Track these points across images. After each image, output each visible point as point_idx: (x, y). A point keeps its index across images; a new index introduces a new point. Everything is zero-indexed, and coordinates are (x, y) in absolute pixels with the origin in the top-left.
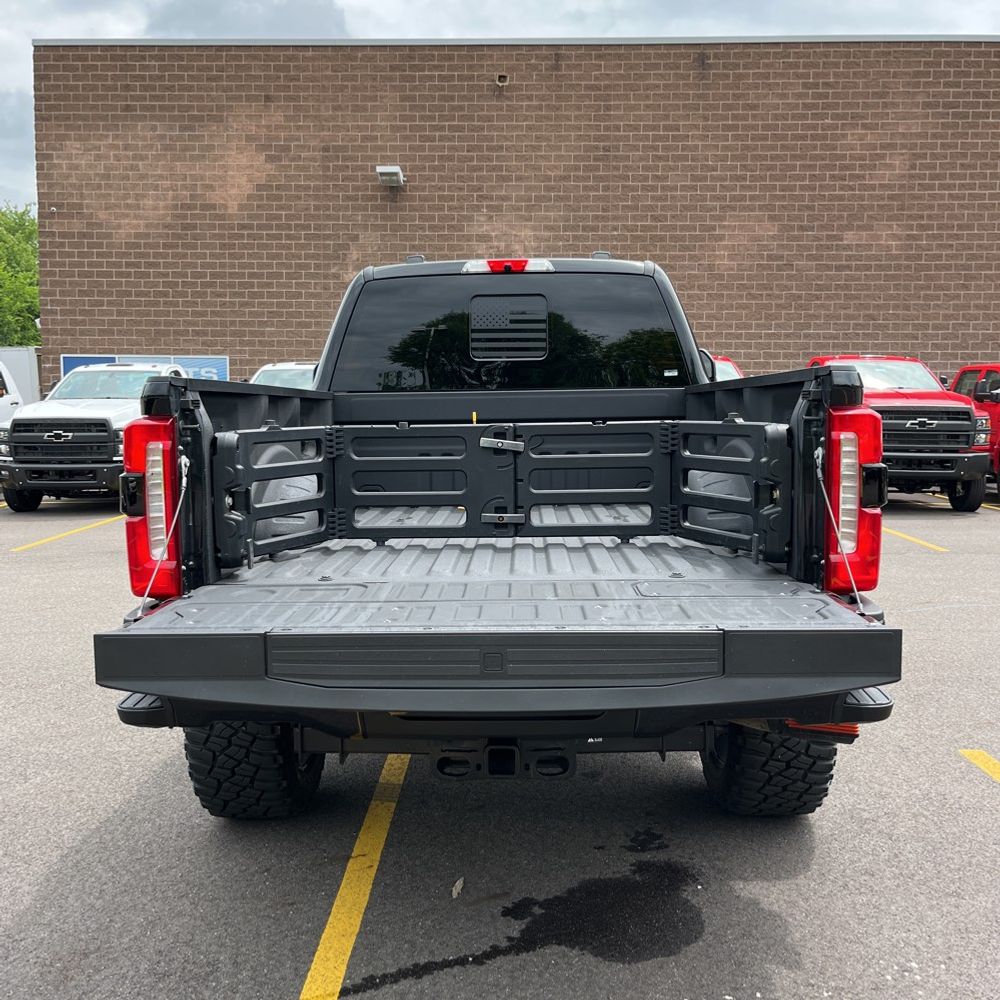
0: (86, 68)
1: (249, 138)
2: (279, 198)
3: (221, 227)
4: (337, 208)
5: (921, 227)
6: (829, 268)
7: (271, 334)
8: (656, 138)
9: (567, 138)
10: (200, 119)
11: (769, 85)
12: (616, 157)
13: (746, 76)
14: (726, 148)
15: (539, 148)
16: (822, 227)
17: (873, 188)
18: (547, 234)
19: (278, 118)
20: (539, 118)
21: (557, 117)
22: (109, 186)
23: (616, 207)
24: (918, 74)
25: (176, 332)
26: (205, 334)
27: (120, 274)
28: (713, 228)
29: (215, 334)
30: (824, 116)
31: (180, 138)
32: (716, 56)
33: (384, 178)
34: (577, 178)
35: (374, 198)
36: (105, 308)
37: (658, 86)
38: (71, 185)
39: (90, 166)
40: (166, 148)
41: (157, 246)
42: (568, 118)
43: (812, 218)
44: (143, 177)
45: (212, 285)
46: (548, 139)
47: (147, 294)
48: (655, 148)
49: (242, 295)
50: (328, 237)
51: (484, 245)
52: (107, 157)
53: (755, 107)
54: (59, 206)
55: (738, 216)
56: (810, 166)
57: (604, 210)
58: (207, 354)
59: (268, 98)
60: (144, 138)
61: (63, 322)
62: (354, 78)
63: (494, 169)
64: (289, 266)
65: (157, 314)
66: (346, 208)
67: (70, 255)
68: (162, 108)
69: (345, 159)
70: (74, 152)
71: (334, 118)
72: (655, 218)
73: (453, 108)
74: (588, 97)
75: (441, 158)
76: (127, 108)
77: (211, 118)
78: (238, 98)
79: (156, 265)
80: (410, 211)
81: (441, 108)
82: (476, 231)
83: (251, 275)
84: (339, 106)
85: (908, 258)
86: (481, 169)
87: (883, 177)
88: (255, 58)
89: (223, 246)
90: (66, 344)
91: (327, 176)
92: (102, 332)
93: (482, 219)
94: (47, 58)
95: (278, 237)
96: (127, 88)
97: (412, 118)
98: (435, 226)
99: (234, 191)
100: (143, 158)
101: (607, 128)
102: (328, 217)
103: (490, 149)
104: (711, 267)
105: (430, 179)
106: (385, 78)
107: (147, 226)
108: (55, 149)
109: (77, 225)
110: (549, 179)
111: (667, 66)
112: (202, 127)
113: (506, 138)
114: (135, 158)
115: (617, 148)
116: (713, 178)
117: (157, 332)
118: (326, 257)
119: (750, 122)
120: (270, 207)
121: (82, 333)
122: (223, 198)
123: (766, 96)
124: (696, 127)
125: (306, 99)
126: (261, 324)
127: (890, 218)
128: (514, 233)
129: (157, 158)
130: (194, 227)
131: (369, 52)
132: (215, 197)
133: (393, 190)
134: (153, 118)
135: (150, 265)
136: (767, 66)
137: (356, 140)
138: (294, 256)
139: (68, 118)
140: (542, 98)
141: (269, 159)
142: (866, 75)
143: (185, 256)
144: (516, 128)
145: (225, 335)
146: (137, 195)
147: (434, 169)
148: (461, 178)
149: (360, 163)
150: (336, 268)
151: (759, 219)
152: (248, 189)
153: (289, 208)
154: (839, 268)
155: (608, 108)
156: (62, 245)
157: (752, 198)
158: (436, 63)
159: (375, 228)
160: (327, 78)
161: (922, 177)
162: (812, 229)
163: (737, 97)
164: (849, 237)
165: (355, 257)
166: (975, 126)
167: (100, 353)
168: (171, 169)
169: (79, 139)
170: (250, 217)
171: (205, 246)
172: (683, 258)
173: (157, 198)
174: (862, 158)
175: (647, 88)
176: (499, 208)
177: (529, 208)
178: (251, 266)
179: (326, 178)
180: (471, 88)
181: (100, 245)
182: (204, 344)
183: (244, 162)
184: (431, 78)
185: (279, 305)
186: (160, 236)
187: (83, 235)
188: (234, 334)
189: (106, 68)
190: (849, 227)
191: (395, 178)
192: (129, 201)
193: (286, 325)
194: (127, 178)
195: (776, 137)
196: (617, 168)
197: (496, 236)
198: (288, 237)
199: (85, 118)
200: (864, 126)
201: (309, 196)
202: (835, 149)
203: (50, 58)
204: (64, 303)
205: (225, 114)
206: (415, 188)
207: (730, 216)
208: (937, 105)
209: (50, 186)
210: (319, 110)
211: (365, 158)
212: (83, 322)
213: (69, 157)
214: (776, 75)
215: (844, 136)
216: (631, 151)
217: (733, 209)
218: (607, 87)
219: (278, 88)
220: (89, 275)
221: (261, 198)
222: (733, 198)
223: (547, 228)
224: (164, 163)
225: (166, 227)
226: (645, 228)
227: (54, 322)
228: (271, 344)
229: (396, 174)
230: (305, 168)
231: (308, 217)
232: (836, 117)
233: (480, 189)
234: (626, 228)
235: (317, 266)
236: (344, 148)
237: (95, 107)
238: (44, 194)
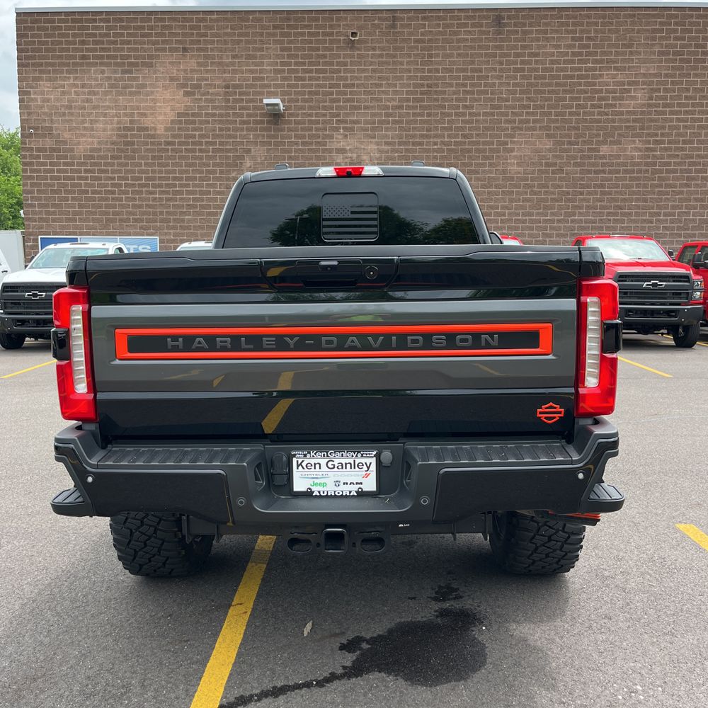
0: (54, 28)
1: (172, 79)
2: (194, 122)
3: (152, 143)
4: (236, 130)
5: (656, 142)
6: (589, 172)
7: (189, 221)
8: (465, 78)
9: (401, 78)
10: (136, 65)
11: (547, 38)
12: (436, 91)
13: (531, 32)
14: (515, 85)
15: (381, 85)
16: (585, 142)
17: (622, 113)
18: (386, 148)
19: (193, 64)
20: (381, 64)
21: (394, 63)
22: (72, 114)
23: (436, 129)
24: (654, 31)
25: (121, 220)
26: (142, 220)
27: (80, 178)
28: (506, 143)
29: (149, 221)
30: (586, 62)
31: (122, 79)
32: (509, 18)
33: (269, 107)
34: (409, 107)
35: (262, 122)
36: (70, 202)
37: (467, 40)
38: (44, 113)
39: (57, 100)
40: (112, 86)
41: (106, 157)
42: (402, 64)
43: (577, 136)
44: (95, 107)
45: (146, 185)
46: (387, 79)
47: (99, 193)
48: (465, 85)
49: (168, 193)
50: (228, 151)
51: (341, 156)
52: (70, 93)
53: (537, 55)
54: (36, 129)
55: (525, 135)
56: (577, 97)
57: (427, 131)
58: (143, 235)
59: (185, 50)
60: (96, 79)
61: (40, 212)
62: (247, 35)
63: (348, 100)
64: (201, 172)
65: (107, 206)
66: (242, 130)
67: (44, 164)
68: (108, 57)
69: (241, 94)
70: (46, 89)
71: (233, 64)
72: (464, 136)
73: (318, 56)
74: (417, 48)
75: (310, 93)
76: (83, 57)
77: (144, 64)
78: (164, 50)
79: (106, 171)
80: (288, 131)
81: (310, 57)
82: (335, 146)
83: (174, 179)
84: (237, 55)
85: (647, 164)
86: (339, 101)
87: (629, 106)
88: (175, 20)
89: (154, 158)
90: (42, 228)
91: (228, 106)
92: (68, 220)
93: (340, 137)
94: (26, 21)
95: (193, 151)
96: (83, 42)
97: (289, 64)
98: (306, 142)
99: (161, 118)
100: (95, 94)
101: (430, 71)
102: (229, 136)
103: (346, 86)
104: (504, 172)
105: (303, 108)
106: (269, 35)
107: (99, 143)
108: (32, 87)
109: (49, 143)
110: (388, 108)
111: (474, 25)
112: (138, 70)
113: (357, 78)
114: (89, 93)
115: (437, 85)
116: (506, 107)
117: (108, 220)
118: (228, 165)
119: (533, 66)
120: (187, 129)
121: (54, 220)
122: (153, 123)
123: (545, 47)
124: (495, 70)
125: (212, 50)
126: (182, 213)
127: (634, 136)
128: (363, 147)
129: (105, 93)
130: (133, 144)
131: (257, 16)
132: (147, 122)
133: (275, 117)
134: (102, 64)
135: (101, 171)
136: (545, 24)
137: (249, 80)
138: (204, 164)
139: (41, 65)
140: (382, 49)
141: (187, 94)
142: (617, 31)
143: (126, 165)
144: (364, 71)
145: (156, 221)
146: (92, 120)
147: (305, 101)
148: (324, 108)
149: (251, 97)
150: (235, 173)
151: (540, 137)
152: (172, 116)
153: (201, 129)
154: (596, 172)
155: (430, 56)
156: (38, 157)
157: (535, 121)
158: (306, 23)
159: (263, 144)
160: (227, 34)
161: (657, 105)
162: (577, 143)
163: (524, 47)
164: (604, 150)
165: (248, 165)
166: (696, 68)
167: (66, 235)
168: (116, 101)
169: (50, 80)
170: (173, 136)
171: (141, 158)
172: (484, 165)
173: (106, 123)
174: (614, 92)
175: (459, 41)
176: (352, 129)
177: (373, 129)
178: (174, 171)
179: (227, 107)
180: (331, 42)
181: (66, 157)
182: (141, 228)
183: (168, 96)
184: (303, 34)
185: (194, 200)
186: (108, 150)
187: (53, 150)
188: (162, 221)
189: (68, 28)
190: (604, 142)
191: (277, 107)
192: (86, 125)
193: (199, 214)
194: (84, 108)
195: (552, 77)
196: (436, 100)
197: (350, 149)
198: (201, 151)
199: (53, 65)
200: (616, 69)
201: (216, 121)
202: (595, 85)
203: (28, 22)
204: (40, 199)
205: (154, 61)
206: (291, 115)
207: (519, 135)
208: (668, 54)
209: (29, 114)
210: (221, 58)
211: (256, 93)
212: (54, 213)
213: (42, 93)
214: (553, 31)
215: (601, 76)
216: (447, 87)
217: (521, 129)
218: (430, 41)
219: (192, 42)
220: (59, 178)
221: (180, 122)
222: (520, 122)
223: (387, 143)
224: (110, 97)
225: (113, 144)
226: (456, 143)
227: (34, 213)
228: (188, 228)
229: (277, 105)
230: (212, 101)
231: (215, 136)
232: (596, 62)
233: (338, 115)
234: (443, 143)
235: (221, 172)
236: (240, 86)
237: (60, 57)
238: (25, 120)
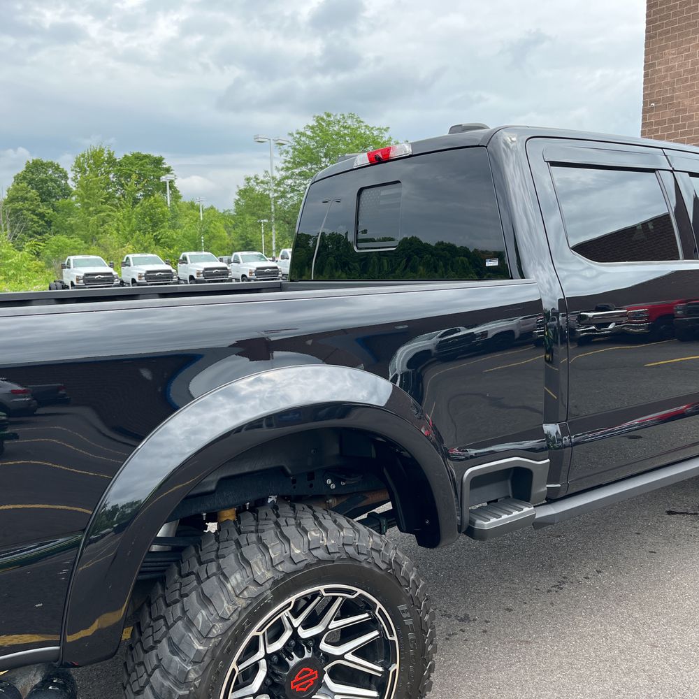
22: (694, 78)
38: (666, 84)
39: (680, 66)
52: (694, 55)
54: (656, 101)
70: (670, 57)
108: (657, 58)
109: (668, 114)
139: (668, 32)
156: (657, 130)
169: (675, 46)
181: (684, 126)
187: (672, 120)
199: (679, 29)
209: (652, 87)
213: (667, 62)
237: (688, 18)
238: (647, 94)
